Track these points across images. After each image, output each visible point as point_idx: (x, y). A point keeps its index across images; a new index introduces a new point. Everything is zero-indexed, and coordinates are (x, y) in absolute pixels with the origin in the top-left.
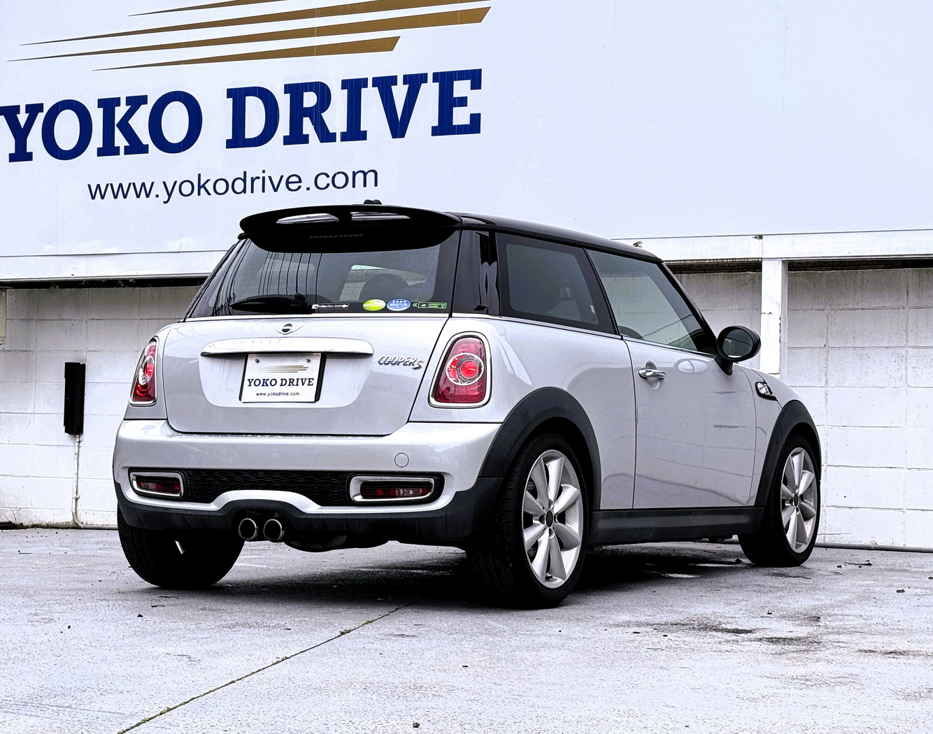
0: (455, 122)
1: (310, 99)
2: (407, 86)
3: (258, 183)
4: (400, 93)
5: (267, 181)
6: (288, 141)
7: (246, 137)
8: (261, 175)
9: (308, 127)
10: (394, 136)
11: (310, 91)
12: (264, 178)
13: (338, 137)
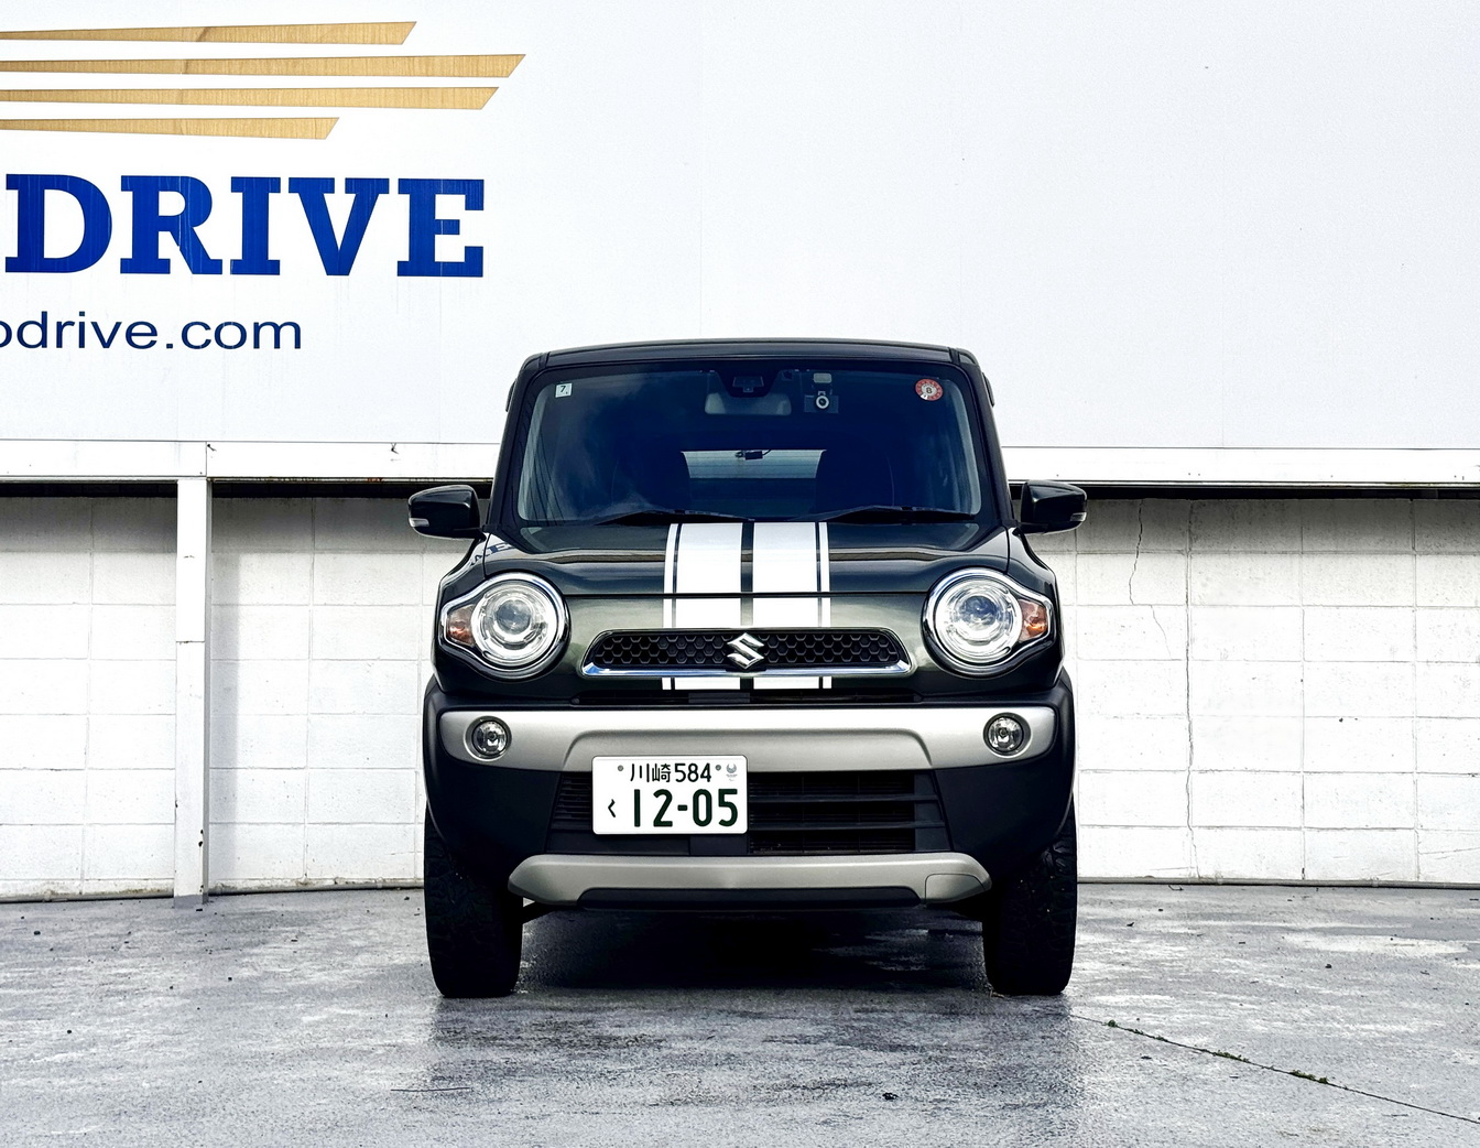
0: (438, 258)
1: (171, 204)
2: (354, 195)
3: (71, 334)
4: (339, 206)
5: (89, 330)
6: (127, 267)
7: (46, 256)
8: (77, 320)
9: (167, 246)
10: (329, 272)
11: (171, 190)
12: (82, 325)
13: (226, 267)
